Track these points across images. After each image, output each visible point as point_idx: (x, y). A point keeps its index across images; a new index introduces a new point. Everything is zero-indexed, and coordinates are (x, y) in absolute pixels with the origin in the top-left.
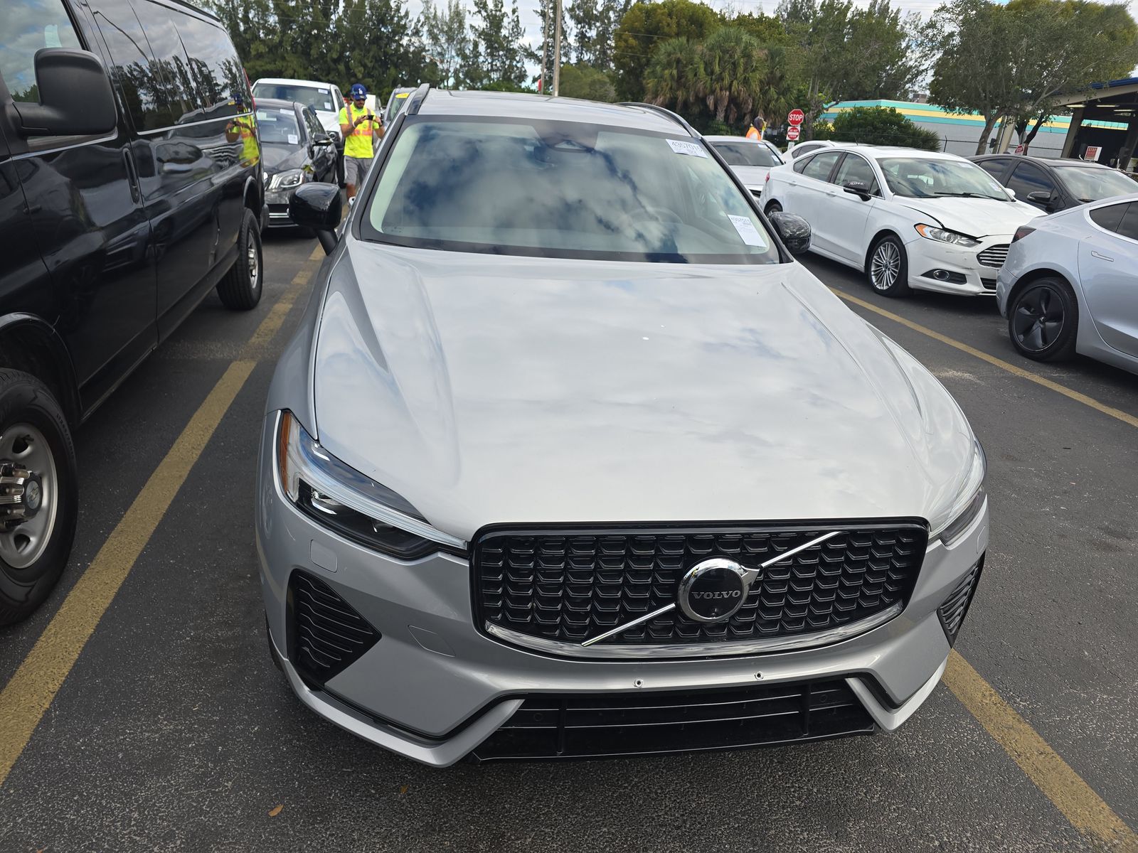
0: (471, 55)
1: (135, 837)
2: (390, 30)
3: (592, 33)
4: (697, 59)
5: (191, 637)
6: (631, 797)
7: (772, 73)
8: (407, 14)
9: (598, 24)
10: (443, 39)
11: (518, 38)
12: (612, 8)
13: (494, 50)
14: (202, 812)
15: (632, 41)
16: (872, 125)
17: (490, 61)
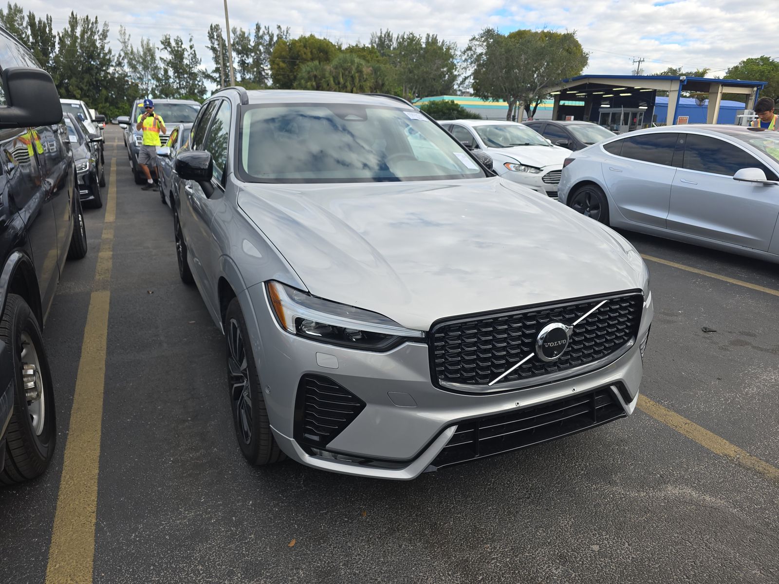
0: (163, 78)
1: (208, 580)
2: (98, 63)
3: (250, 61)
4: (327, 74)
5: (172, 461)
6: (495, 489)
7: (376, 82)
8: (110, 51)
9: (253, 54)
10: (140, 68)
11: (196, 65)
12: (261, 43)
13: (180, 74)
14: (244, 556)
15: (282, 65)
16: (442, 111)
17: (178, 81)
